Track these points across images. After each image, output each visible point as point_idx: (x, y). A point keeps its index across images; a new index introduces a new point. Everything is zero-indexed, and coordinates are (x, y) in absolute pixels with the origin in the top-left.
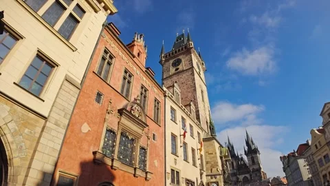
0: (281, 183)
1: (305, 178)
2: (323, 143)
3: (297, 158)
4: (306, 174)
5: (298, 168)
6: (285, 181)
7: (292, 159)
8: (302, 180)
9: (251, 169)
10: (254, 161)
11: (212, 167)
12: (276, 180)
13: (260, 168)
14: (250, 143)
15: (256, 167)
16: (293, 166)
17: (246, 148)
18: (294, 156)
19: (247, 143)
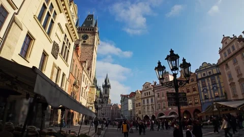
0: (117, 107)
1: (129, 109)
2: (140, 98)
3: (128, 98)
4: (130, 107)
5: (127, 103)
6: (120, 107)
7: (126, 98)
8: (128, 110)
9: (104, 96)
10: (106, 92)
11: (92, 100)
12: (116, 105)
13: (109, 97)
14: (107, 81)
15: (106, 96)
16: (125, 102)
17: (104, 83)
18: (127, 97)
19: (106, 81)
